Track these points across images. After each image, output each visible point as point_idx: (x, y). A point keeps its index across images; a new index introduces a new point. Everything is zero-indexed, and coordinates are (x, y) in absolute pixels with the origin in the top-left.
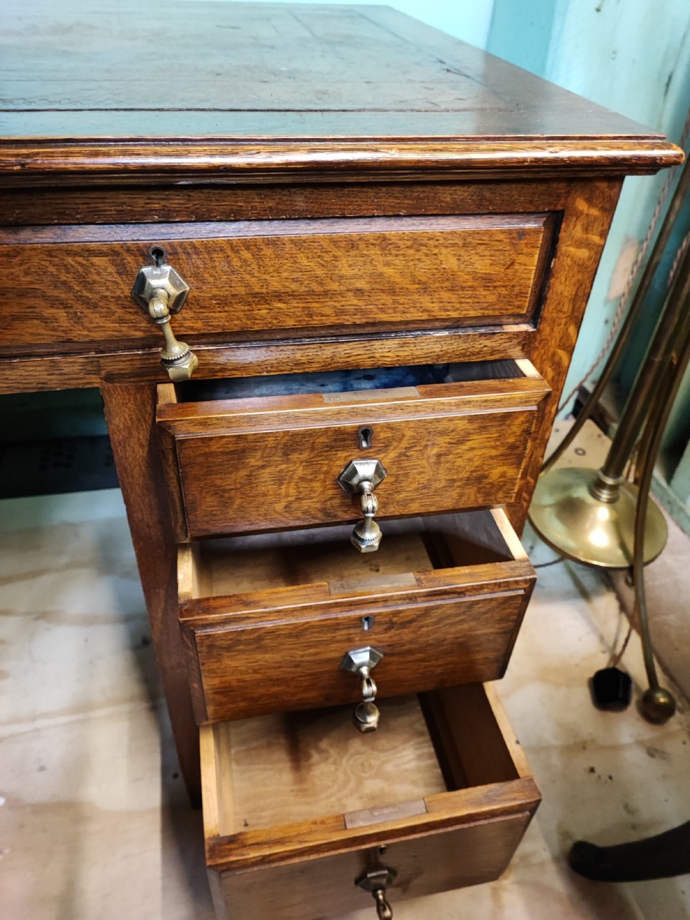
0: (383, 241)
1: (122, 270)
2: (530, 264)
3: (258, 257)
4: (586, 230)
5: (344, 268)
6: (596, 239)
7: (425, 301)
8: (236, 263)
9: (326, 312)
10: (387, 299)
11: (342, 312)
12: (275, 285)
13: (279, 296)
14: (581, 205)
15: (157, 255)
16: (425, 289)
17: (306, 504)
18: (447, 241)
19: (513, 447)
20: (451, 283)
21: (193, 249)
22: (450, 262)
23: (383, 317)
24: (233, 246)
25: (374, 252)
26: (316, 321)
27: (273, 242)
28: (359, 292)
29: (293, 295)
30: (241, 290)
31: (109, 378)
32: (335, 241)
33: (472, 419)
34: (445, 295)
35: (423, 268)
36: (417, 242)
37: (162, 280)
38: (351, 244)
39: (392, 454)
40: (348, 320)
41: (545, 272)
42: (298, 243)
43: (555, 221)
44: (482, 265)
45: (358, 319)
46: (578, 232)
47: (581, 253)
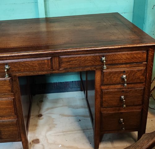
0: (127, 54)
1: (100, 58)
2: (145, 56)
3: (114, 56)
4: (152, 52)
5: (123, 57)
6: (153, 52)
8: (111, 56)
9: (121, 61)
10: (128, 60)
11: (123, 61)
12: (115, 58)
14: (150, 49)
15: (103, 56)
16: (132, 59)
18: (135, 53)
21: (107, 55)
22: (135, 56)
23: (128, 62)
25: (127, 55)
26: (120, 63)
28: (125, 59)
29: (117, 60)
30: (112, 59)
31: (96, 69)
32: (122, 54)
34: (135, 59)
35: (132, 56)
36: (131, 54)
37: (104, 59)
38: (124, 54)
39: (128, 74)
40: (123, 62)
41: (147, 56)
42: (118, 54)
43: (148, 51)
44: (139, 56)
45: (125, 62)
46: (151, 52)
47: (152, 54)
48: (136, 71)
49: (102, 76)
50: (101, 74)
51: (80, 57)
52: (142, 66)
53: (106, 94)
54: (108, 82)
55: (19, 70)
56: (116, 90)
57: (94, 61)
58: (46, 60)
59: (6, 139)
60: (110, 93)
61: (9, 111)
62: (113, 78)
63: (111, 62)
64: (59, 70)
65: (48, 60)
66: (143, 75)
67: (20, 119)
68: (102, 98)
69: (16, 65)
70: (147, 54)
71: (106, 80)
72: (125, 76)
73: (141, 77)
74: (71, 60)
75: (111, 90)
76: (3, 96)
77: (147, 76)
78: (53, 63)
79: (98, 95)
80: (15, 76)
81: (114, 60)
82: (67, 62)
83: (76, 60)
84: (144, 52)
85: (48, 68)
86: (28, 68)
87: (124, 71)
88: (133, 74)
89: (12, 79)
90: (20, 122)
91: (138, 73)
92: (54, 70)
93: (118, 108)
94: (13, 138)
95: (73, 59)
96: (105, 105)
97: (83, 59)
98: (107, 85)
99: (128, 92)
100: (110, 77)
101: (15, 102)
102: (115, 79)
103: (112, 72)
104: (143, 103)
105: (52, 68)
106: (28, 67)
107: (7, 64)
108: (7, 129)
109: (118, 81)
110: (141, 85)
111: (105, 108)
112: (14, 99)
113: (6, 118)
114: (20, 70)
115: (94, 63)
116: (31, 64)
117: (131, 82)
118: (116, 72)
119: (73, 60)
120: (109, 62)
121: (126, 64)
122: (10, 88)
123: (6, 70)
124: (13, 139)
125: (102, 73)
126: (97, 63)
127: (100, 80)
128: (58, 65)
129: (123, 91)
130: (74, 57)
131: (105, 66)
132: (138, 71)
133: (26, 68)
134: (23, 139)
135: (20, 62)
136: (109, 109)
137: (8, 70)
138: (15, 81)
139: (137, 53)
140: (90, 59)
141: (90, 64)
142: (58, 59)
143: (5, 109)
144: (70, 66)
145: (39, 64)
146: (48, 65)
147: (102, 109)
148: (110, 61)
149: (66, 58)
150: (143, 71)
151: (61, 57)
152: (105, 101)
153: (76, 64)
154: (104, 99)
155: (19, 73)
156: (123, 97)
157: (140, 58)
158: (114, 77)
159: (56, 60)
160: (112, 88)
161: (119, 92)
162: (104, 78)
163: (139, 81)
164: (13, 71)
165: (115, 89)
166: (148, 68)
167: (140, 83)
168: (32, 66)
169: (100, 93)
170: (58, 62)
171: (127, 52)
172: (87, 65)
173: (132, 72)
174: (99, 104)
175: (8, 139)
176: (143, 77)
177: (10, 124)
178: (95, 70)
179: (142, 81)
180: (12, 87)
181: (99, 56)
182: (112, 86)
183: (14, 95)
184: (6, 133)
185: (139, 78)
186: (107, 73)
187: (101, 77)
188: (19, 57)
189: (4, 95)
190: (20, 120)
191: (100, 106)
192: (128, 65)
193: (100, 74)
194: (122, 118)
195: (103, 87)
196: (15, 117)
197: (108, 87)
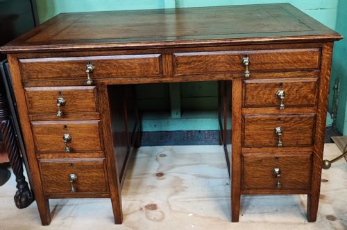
0: (286, 53)
1: (240, 58)
2: (317, 58)
3: (263, 56)
4: (328, 51)
5: (279, 58)
6: (330, 52)
7: (295, 65)
8: (259, 57)
9: (276, 66)
10: (288, 64)
11: (279, 67)
12: (266, 61)
13: (267, 63)
14: (326, 46)
15: (246, 56)
16: (295, 62)
17: (269, 100)
18: (299, 53)
19: (312, 90)
20: (300, 61)
21: (252, 55)
22: (300, 57)
23: (287, 68)
24: (259, 54)
25: (285, 56)
26: (274, 68)
27: (266, 54)
28: (282, 63)
29: (269, 63)
30: (260, 62)
31: (234, 78)
32: (278, 53)
33: (303, 82)
34: (300, 64)
35: (295, 58)
36: (293, 53)
37: (246, 60)
38: (281, 54)
39: (287, 89)
41: (321, 59)
42: (271, 54)
43: (321, 49)
44: (307, 58)
45: (282, 68)
46: (326, 51)
47: (328, 55)
48: (301, 84)
49: (244, 91)
50: (243, 87)
51: (208, 56)
52: (311, 76)
53: (251, 122)
54: (254, 101)
55: (108, 74)
56: (268, 116)
57: (229, 64)
58: (152, 58)
59: (86, 191)
60: (257, 121)
61: (92, 142)
62: (261, 95)
63: (258, 67)
64: (172, 77)
65: (155, 58)
66: (313, 91)
67: (109, 158)
68: (243, 130)
69: (104, 65)
70: (321, 55)
71: (250, 97)
72: (281, 93)
73: (310, 96)
74: (193, 61)
75: (259, 116)
76: (84, 117)
77: (321, 94)
78: (164, 64)
79: (237, 124)
80: (102, 84)
81: (264, 64)
82: (186, 64)
83: (200, 61)
84: (314, 52)
85: (154, 72)
86: (123, 71)
87: (281, 84)
88: (295, 89)
89: (97, 88)
90: (109, 164)
91: (304, 88)
92: (164, 77)
93: (270, 149)
94: (97, 191)
95: (195, 59)
96: (248, 142)
97: (212, 59)
98: (252, 106)
99: (287, 122)
100: (256, 92)
101: (102, 129)
102: (265, 96)
103: (261, 84)
104: (313, 143)
105: (162, 73)
106: (123, 69)
107: (89, 62)
108: (87, 174)
109: (270, 101)
110: (310, 109)
111: (249, 149)
112: (99, 123)
113: (86, 156)
114: (109, 72)
115: (231, 67)
116: (129, 64)
117: (292, 103)
118: (267, 86)
119: (195, 61)
120: (256, 67)
121: (285, 71)
122: (93, 104)
123: (88, 71)
124: (96, 193)
125: (244, 85)
126: (235, 68)
127: (241, 97)
128: (171, 68)
129: (279, 119)
130: (197, 56)
131: (247, 71)
132: (306, 83)
133: (119, 71)
134: (113, 195)
135: (110, 60)
136: (256, 149)
137: (91, 72)
138: (102, 92)
139: (303, 54)
140: (223, 59)
141: (223, 69)
142: (170, 59)
143: (85, 139)
144: (191, 71)
145: (141, 65)
146: (155, 67)
147: (244, 150)
148: (257, 64)
149: (183, 57)
150: (312, 86)
151: (177, 54)
152: (249, 135)
153: (200, 68)
154: (246, 132)
155: (109, 80)
156: (278, 129)
157: (308, 61)
158: (264, 94)
159: (168, 59)
160: (260, 113)
161: (273, 120)
162: (247, 94)
163: (305, 102)
164: (99, 75)
165: (267, 114)
166: (322, 80)
167: (308, 106)
168: (129, 68)
169: (240, 121)
170: (171, 64)
171: (286, 51)
172: (219, 70)
173: (294, 84)
174: (239, 140)
175: (89, 191)
176: (313, 96)
177: (92, 166)
178: (231, 79)
179: (311, 102)
180: (98, 103)
181: (239, 55)
182: (261, 110)
183: (100, 117)
184: (85, 181)
185: (305, 97)
186: (253, 85)
187: (242, 93)
188: (110, 52)
189: (85, 115)
190: (109, 161)
191: (240, 145)
192: (288, 74)
193: (241, 87)
194: (277, 167)
195: (246, 111)
196: (101, 155)
197: (254, 112)
